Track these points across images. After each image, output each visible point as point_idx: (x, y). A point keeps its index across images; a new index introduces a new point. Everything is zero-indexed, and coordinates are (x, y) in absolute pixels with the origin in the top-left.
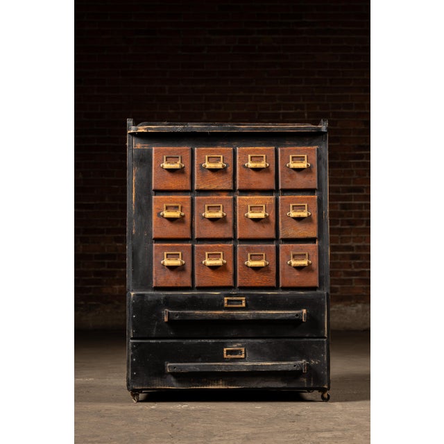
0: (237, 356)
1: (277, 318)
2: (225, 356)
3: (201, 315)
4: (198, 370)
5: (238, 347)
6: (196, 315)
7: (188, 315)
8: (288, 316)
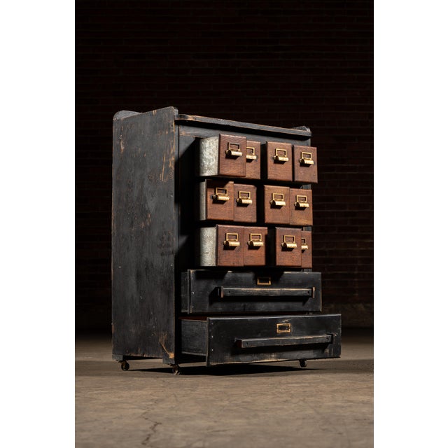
0: (285, 331)
1: (296, 295)
2: (278, 331)
3: (246, 292)
4: (263, 345)
5: (286, 322)
6: (243, 291)
7: (236, 291)
8: (303, 293)
